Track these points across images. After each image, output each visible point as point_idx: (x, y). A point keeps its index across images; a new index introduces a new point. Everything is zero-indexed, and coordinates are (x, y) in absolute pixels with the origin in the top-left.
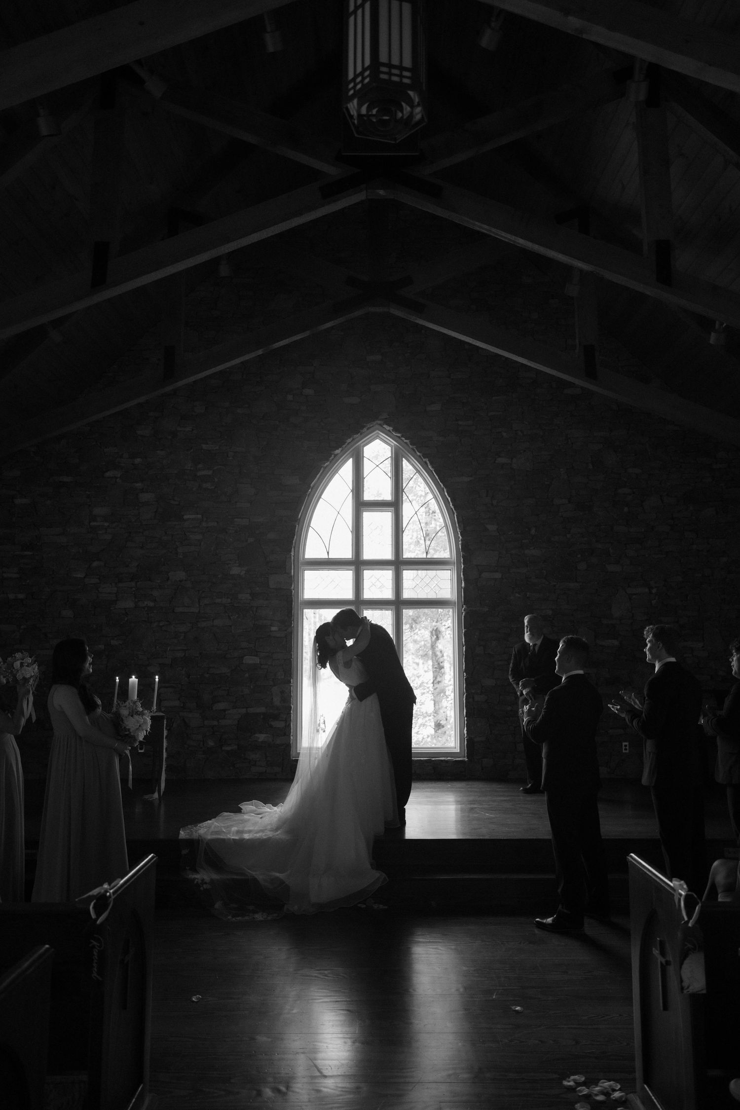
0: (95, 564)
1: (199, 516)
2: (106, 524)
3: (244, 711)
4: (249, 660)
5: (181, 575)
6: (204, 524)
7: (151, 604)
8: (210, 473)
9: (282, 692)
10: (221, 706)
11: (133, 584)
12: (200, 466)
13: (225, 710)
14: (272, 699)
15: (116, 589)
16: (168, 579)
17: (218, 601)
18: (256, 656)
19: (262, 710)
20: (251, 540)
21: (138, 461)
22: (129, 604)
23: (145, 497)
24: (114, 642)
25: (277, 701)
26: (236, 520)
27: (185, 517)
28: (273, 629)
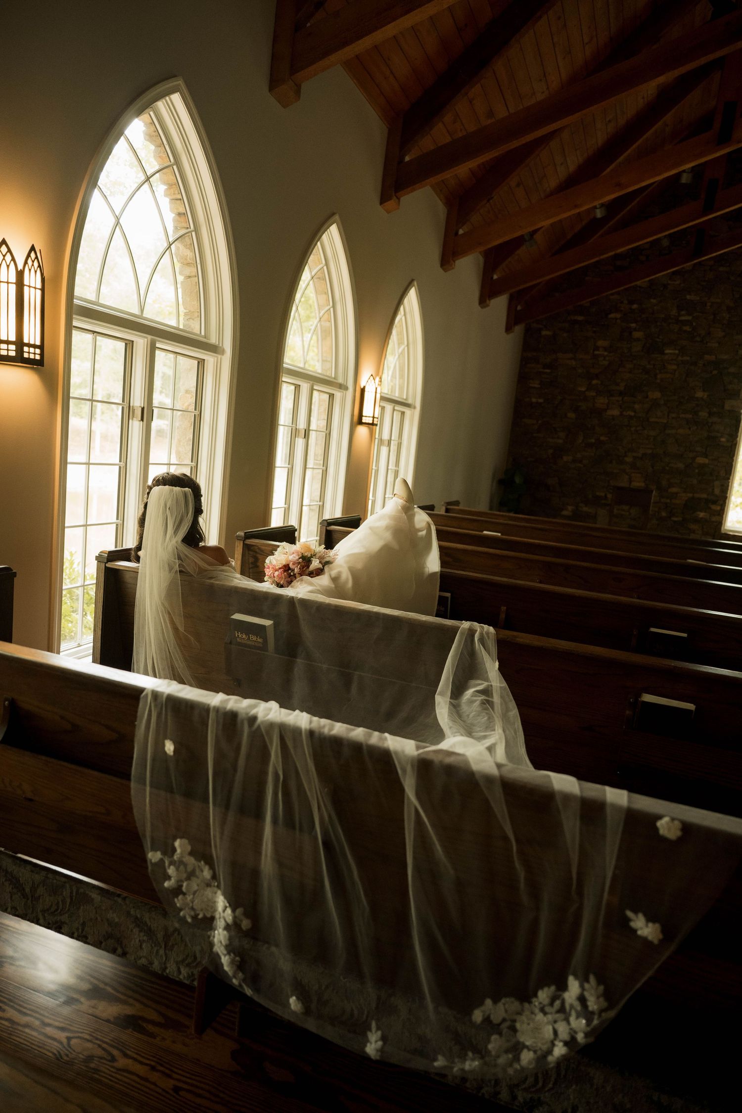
0: (594, 382)
1: (677, 352)
2: (606, 353)
3: (690, 495)
4: (701, 460)
5: (657, 395)
6: (680, 358)
7: (632, 414)
8: (690, 318)
9: (722, 485)
10: (674, 490)
11: (621, 398)
12: (683, 312)
13: (677, 493)
14: (713, 489)
15: (607, 401)
16: (647, 397)
17: (682, 416)
18: (706, 457)
19: (704, 496)
20: (715, 372)
21: (635, 306)
22: (616, 412)
23: (637, 334)
24: (602, 438)
25: (717, 491)
26: (706, 356)
27: (667, 351)
28: (723, 440)
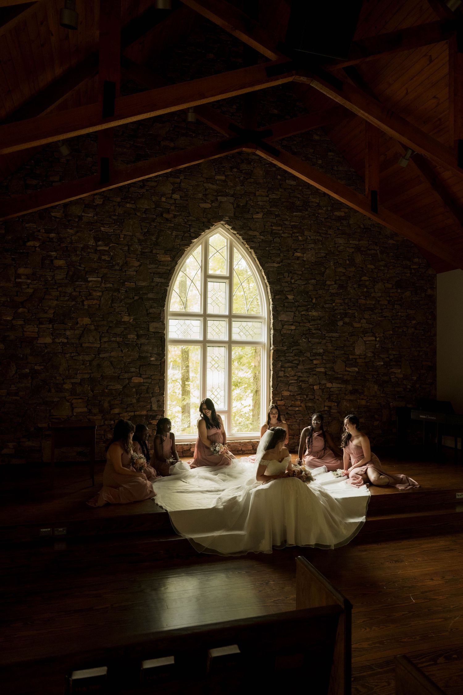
0: (20, 310)
1: (100, 279)
2: (29, 281)
3: (132, 414)
4: (136, 380)
5: (87, 320)
6: (103, 285)
7: (66, 341)
8: (107, 248)
9: (158, 401)
10: (116, 411)
11: (51, 326)
12: (100, 243)
13: (119, 414)
14: (151, 406)
15: (37, 329)
16: (77, 323)
17: (113, 339)
18: (140, 377)
19: (144, 413)
20: (136, 298)
21: (52, 235)
22: (48, 340)
23: (61, 262)
24: (36, 367)
25: (155, 407)
26: (126, 283)
27: (90, 279)
28: (152, 359)
